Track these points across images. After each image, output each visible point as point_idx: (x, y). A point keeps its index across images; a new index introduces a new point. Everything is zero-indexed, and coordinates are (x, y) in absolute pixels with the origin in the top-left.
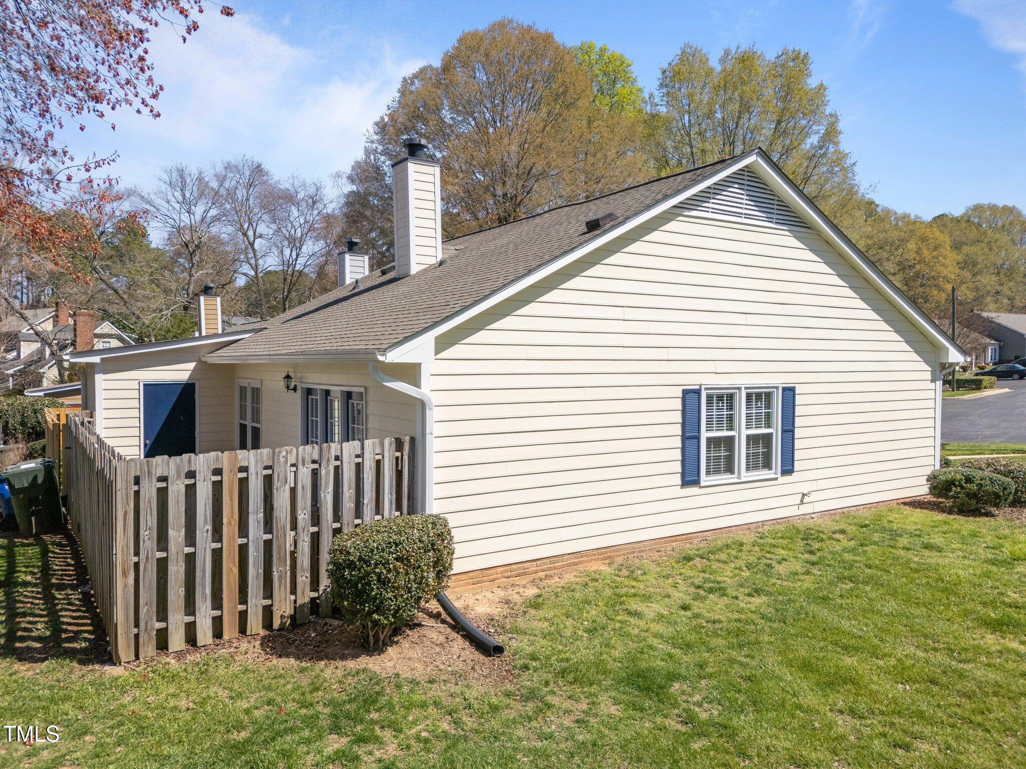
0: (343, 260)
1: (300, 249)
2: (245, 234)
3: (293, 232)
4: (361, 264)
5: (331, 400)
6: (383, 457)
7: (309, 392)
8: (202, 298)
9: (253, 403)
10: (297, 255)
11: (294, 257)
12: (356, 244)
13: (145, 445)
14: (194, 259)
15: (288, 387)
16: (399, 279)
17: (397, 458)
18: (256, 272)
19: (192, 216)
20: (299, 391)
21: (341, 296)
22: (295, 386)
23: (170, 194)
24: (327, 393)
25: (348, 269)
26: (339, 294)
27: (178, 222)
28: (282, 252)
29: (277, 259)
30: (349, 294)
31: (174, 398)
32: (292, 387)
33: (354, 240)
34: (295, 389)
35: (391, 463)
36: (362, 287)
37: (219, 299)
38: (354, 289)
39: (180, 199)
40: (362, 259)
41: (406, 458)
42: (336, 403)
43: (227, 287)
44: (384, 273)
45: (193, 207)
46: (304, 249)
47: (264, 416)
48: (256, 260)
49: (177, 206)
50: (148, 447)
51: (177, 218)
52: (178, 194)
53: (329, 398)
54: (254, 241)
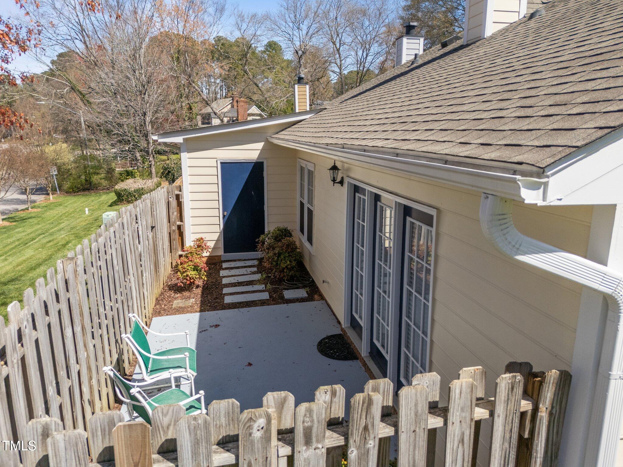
0: (401, 44)
1: (369, 50)
2: (334, 43)
3: (365, 37)
4: (417, 46)
5: (382, 208)
6: (492, 414)
7: (356, 189)
8: (296, 86)
9: (309, 185)
10: (367, 56)
11: (365, 56)
12: (414, 27)
13: (224, 216)
14: (301, 62)
15: (334, 180)
16: (468, 45)
17: (523, 415)
18: (340, 70)
19: (300, 31)
20: (346, 185)
21: (399, 73)
22: (342, 178)
23: (287, 16)
24: (377, 198)
25: (405, 52)
26: (396, 71)
27: (292, 36)
28: (357, 52)
29: (353, 59)
30: (407, 69)
31: (246, 176)
32: (339, 180)
33: (412, 24)
34: (341, 183)
35: (508, 428)
36: (420, 62)
37: (308, 87)
38: (412, 64)
39: (293, 19)
40: (417, 41)
41: (543, 414)
42: (388, 212)
43: (320, 80)
44: (444, 45)
45: (301, 24)
46: (372, 49)
47: (316, 201)
48: (341, 61)
49: (291, 25)
50: (226, 218)
51: (291, 33)
52: (292, 16)
53: (379, 203)
54: (340, 48)
